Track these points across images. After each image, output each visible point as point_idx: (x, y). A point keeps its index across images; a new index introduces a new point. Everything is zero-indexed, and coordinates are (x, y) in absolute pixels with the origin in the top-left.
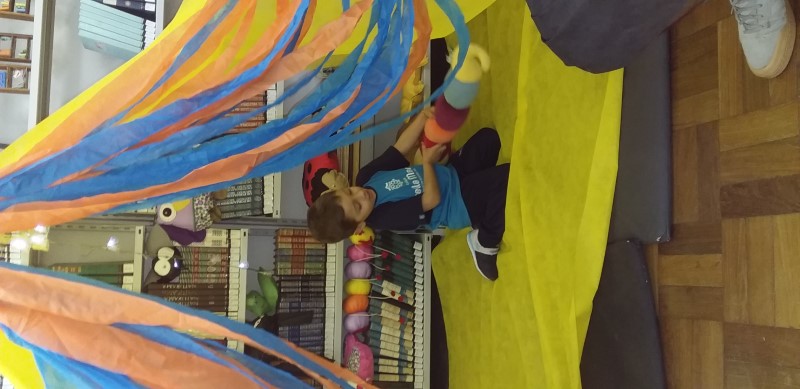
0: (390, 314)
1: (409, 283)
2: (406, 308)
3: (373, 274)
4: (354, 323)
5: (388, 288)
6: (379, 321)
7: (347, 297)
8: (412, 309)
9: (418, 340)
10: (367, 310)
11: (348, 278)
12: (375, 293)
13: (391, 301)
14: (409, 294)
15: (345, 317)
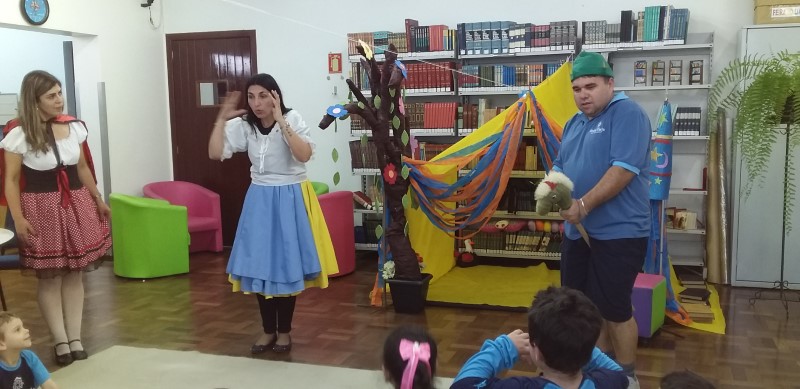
0: (535, 240)
1: (549, 249)
2: (538, 248)
3: (553, 233)
4: (531, 224)
5: (547, 240)
6: (532, 235)
7: (544, 221)
8: (537, 251)
9: (523, 253)
10: (537, 230)
11: (551, 221)
12: (544, 234)
13: (540, 242)
14: (544, 249)
15: (535, 220)
